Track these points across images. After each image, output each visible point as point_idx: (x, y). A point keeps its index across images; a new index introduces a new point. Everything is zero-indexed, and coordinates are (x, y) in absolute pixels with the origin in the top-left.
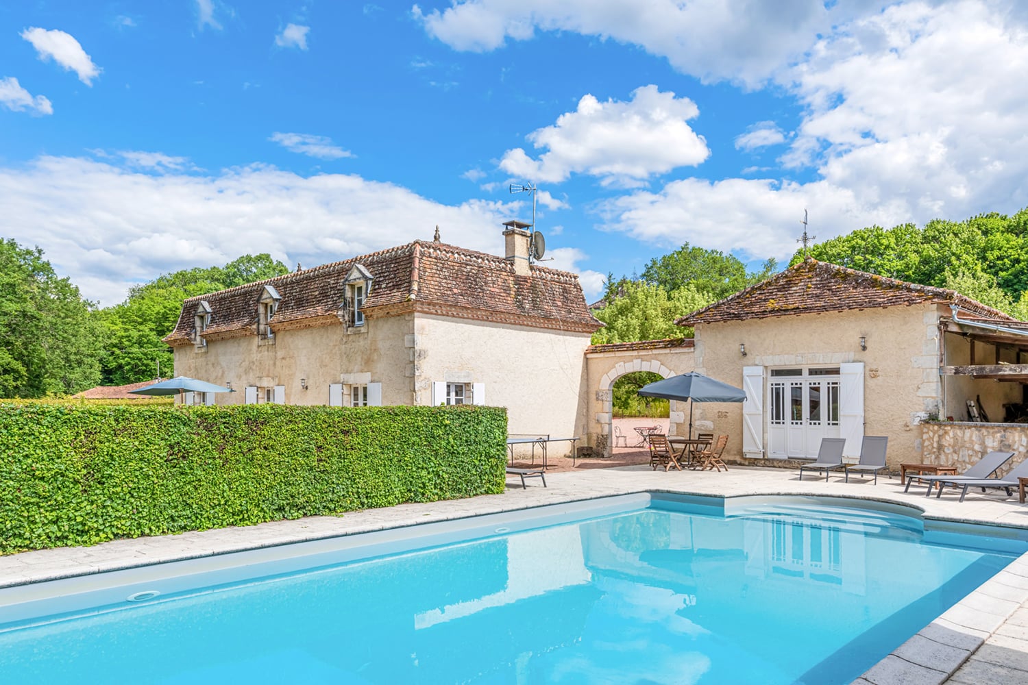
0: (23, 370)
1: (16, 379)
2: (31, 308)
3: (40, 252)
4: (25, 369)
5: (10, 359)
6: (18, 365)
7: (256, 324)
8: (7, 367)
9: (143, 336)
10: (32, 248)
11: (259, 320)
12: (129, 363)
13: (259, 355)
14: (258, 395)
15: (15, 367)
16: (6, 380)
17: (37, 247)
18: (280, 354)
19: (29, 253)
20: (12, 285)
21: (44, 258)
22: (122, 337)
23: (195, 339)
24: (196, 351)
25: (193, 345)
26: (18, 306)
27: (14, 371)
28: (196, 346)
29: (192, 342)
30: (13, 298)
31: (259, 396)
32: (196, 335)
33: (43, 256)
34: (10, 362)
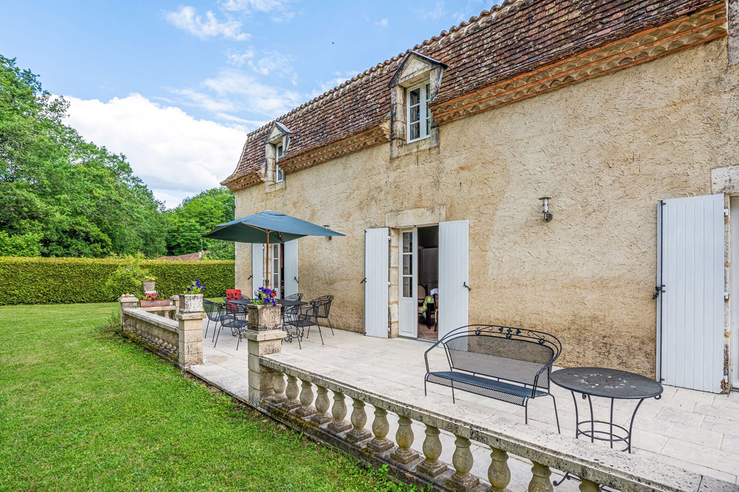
0: (109, 241)
1: (103, 247)
2: (115, 196)
3: (123, 157)
4: (111, 240)
5: (99, 233)
6: (105, 237)
7: (389, 122)
8: (97, 238)
9: (192, 225)
10: (118, 154)
11: (393, 115)
12: (184, 243)
13: (393, 175)
14: (390, 241)
15: (103, 238)
16: (95, 248)
17: (121, 154)
18: (451, 163)
19: (115, 157)
20: (101, 177)
21: (126, 161)
22: (179, 226)
23: (266, 175)
24: (268, 190)
25: (262, 182)
26: (104, 192)
27: (102, 241)
28: (267, 184)
29: (262, 179)
30: (101, 186)
31: (393, 244)
32: (266, 169)
33: (125, 160)
34: (99, 234)
